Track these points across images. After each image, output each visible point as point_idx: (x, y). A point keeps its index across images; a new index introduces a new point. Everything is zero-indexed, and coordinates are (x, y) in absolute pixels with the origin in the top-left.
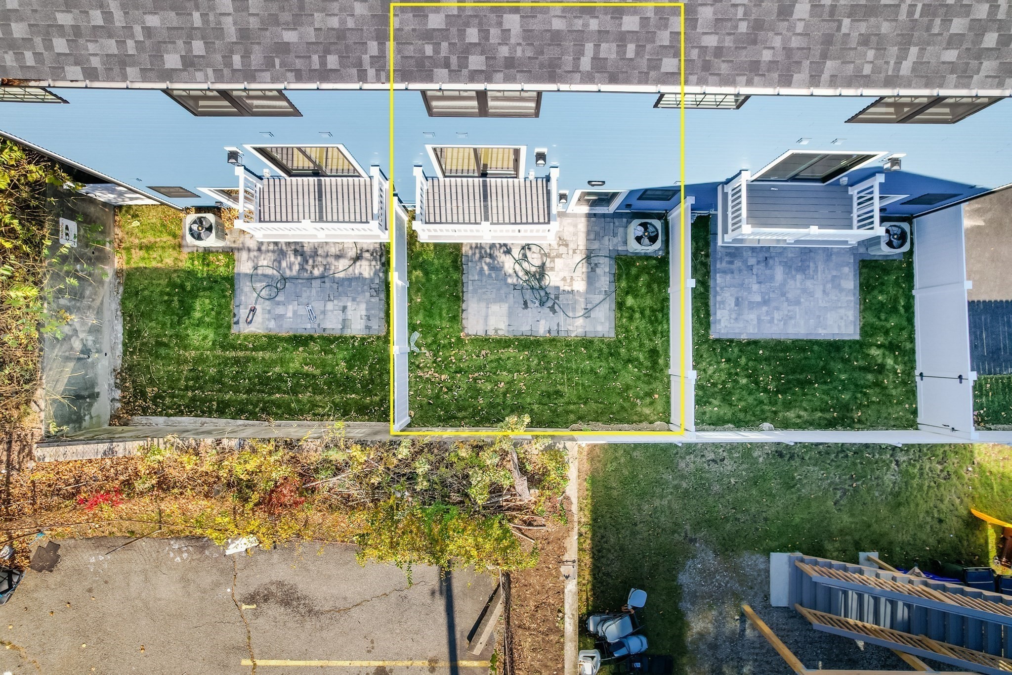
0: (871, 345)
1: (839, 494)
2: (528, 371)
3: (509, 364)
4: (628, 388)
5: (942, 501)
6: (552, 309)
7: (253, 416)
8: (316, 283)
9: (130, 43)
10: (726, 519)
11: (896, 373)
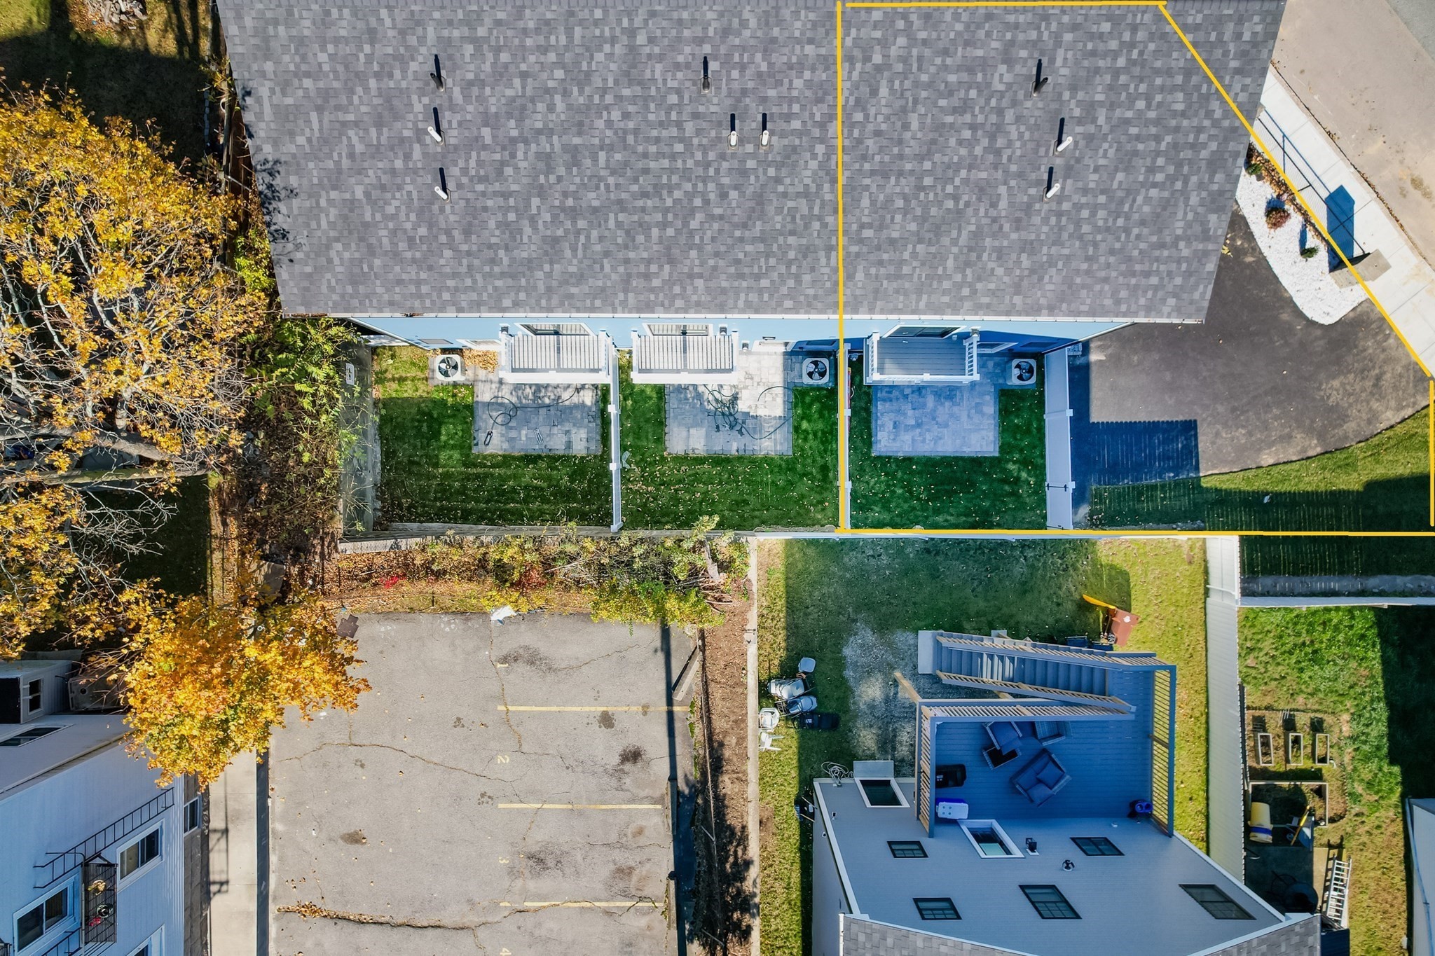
0: (1008, 461)
1: (976, 583)
2: (720, 483)
3: (704, 478)
4: (802, 496)
5: (1060, 588)
6: (740, 432)
7: (491, 522)
8: (543, 411)
9: (485, 295)
10: (882, 603)
11: (1029, 484)
